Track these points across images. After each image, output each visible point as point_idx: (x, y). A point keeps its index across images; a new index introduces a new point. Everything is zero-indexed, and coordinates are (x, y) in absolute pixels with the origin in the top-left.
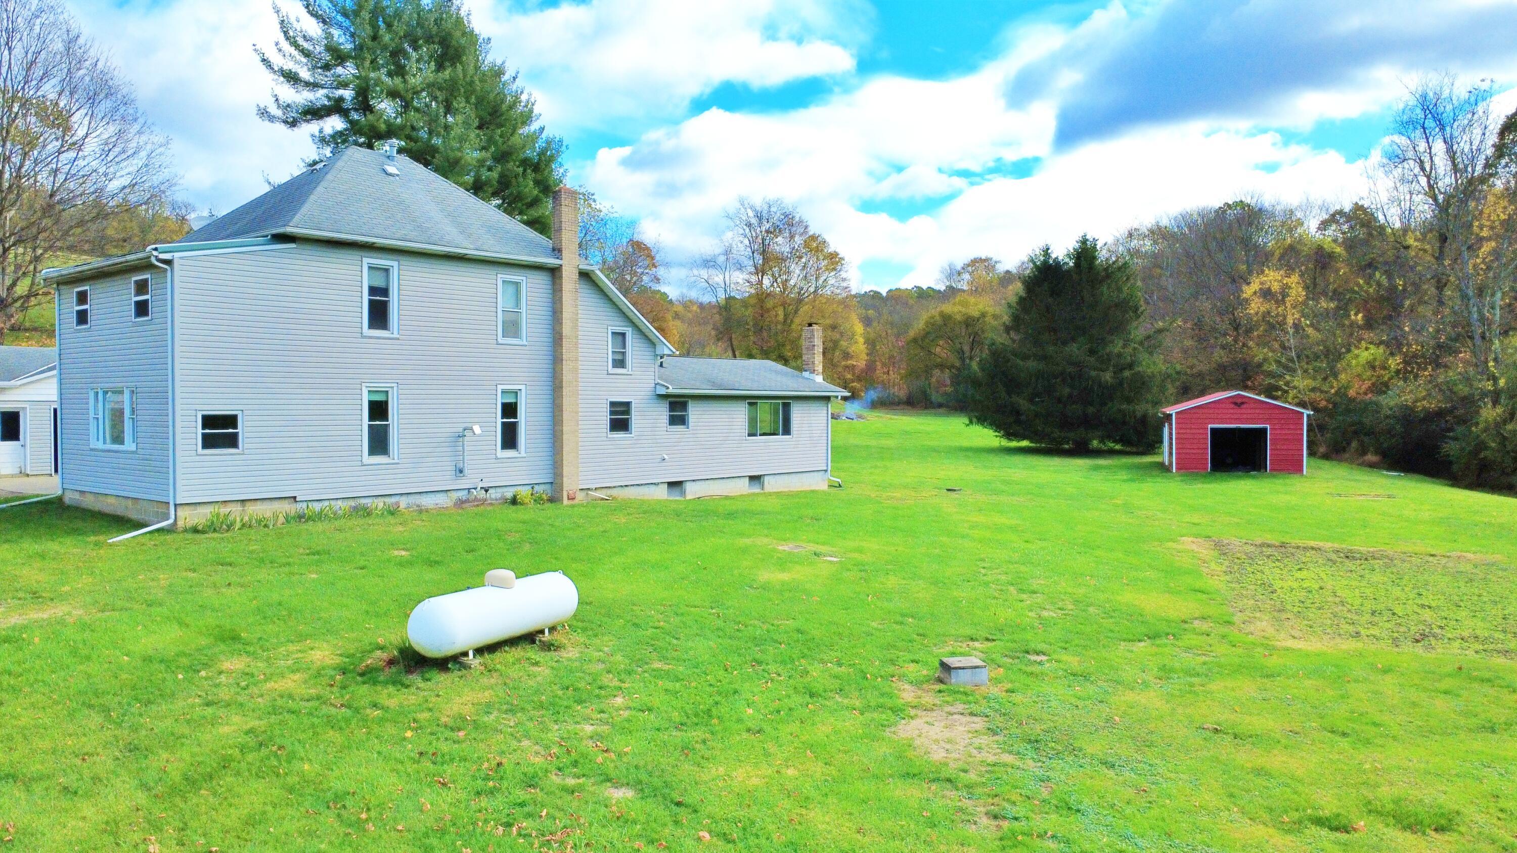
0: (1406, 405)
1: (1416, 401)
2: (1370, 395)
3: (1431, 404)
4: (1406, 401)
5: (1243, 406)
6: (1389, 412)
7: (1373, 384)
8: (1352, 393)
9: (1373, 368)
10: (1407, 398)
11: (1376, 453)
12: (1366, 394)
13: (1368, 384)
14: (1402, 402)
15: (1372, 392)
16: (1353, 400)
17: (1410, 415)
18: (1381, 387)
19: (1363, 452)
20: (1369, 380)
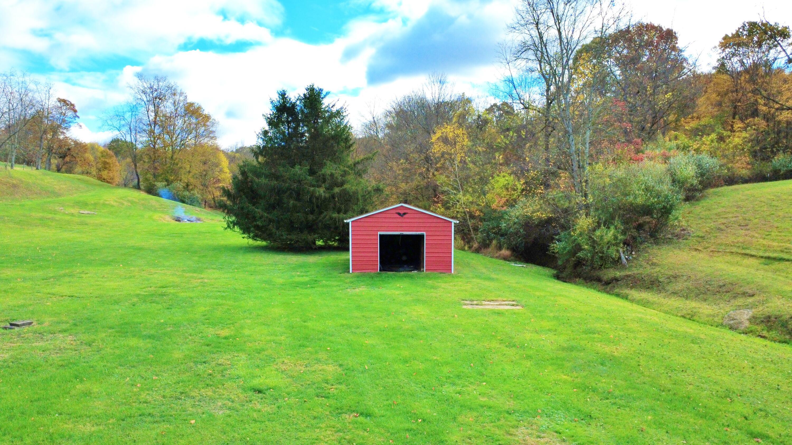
0: (526, 215)
1: (533, 212)
2: (505, 208)
3: (542, 214)
4: (527, 212)
5: (405, 216)
6: (516, 220)
7: (507, 200)
8: (494, 206)
9: (507, 189)
10: (528, 211)
11: (508, 249)
12: (502, 207)
13: (504, 200)
14: (524, 213)
15: (506, 205)
16: (495, 211)
17: (529, 222)
18: (511, 203)
19: (500, 248)
20: (505, 197)
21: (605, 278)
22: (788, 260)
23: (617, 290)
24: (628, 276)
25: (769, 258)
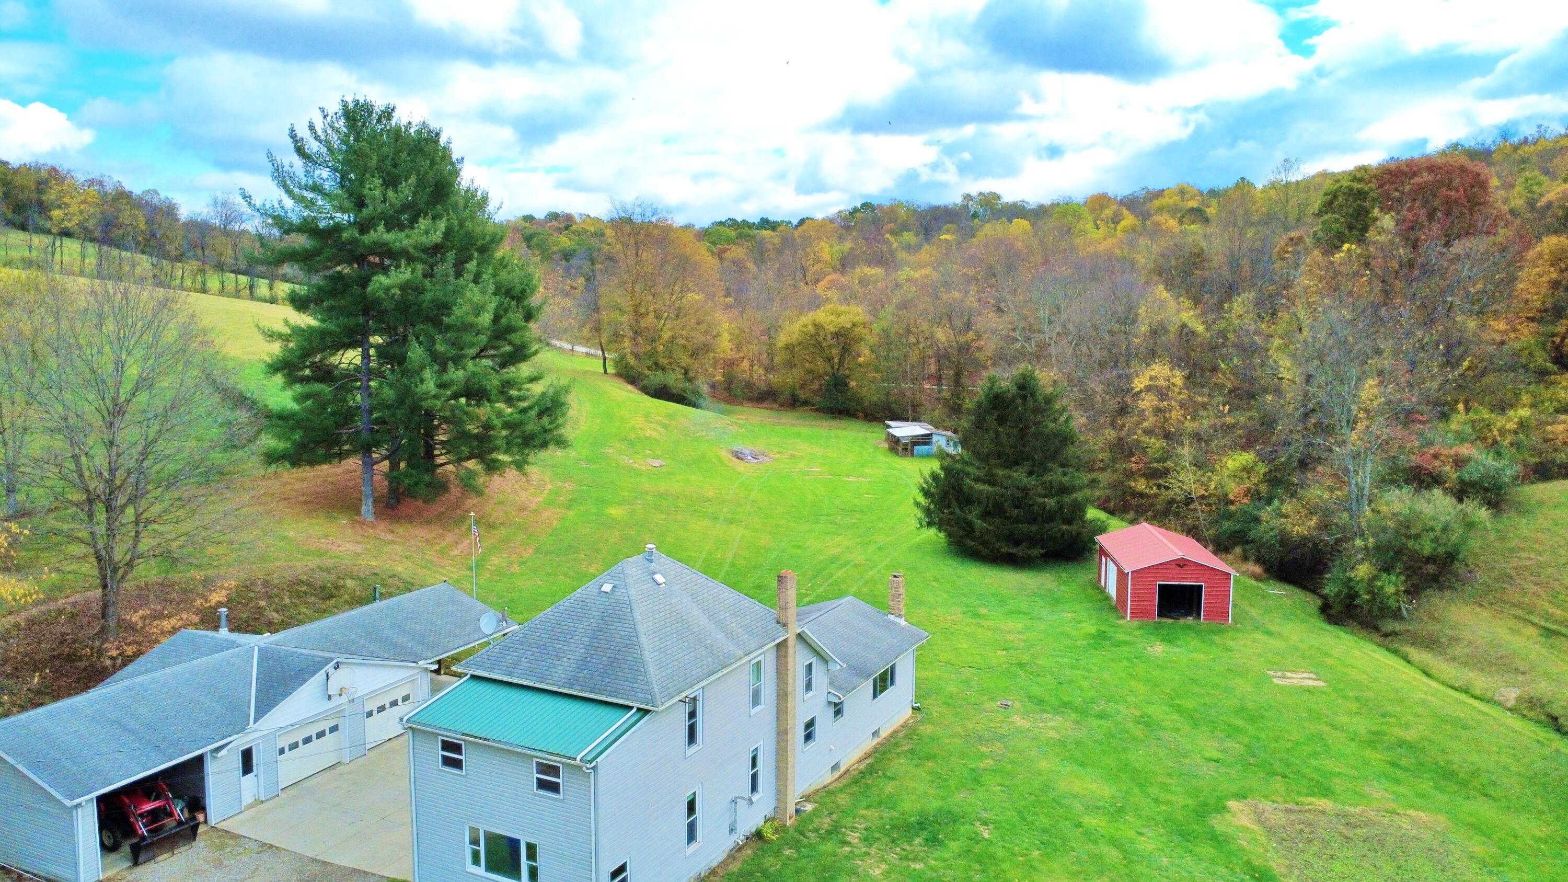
2: (1246, 500)
5: (1185, 568)
7: (1248, 489)
8: (1231, 496)
12: (1242, 498)
13: (1244, 488)
15: (1247, 496)
16: (1231, 501)
21: (1384, 629)
22: (1564, 635)
23: (1395, 646)
24: (1408, 631)
25: (1548, 629)
